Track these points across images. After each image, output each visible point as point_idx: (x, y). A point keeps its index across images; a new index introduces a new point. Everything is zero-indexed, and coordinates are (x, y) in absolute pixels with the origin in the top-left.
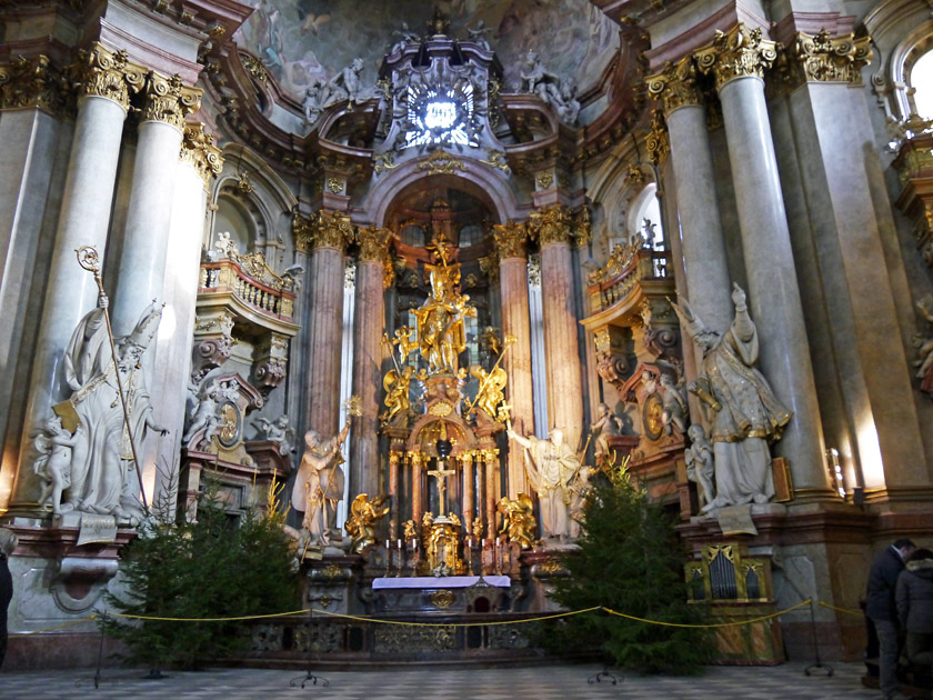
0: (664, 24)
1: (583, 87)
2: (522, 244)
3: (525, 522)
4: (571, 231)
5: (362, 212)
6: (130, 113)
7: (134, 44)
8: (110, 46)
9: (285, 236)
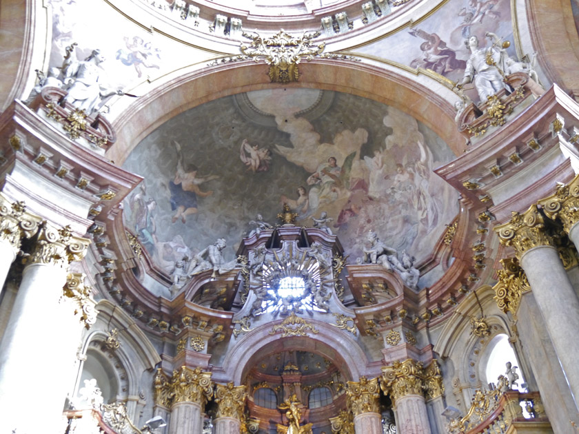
0: (502, 186)
2: (376, 399)
4: (423, 384)
5: (222, 371)
6: (19, 257)
7: (33, 198)
8: (11, 198)
9: (147, 391)
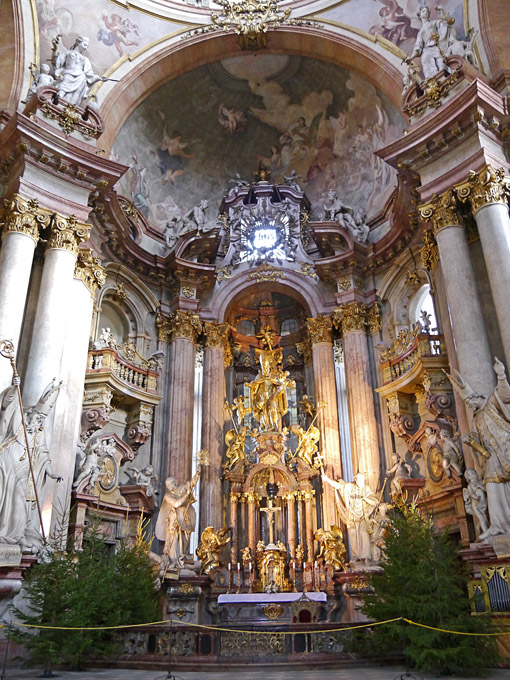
0: (430, 167)
1: (371, 215)
2: (329, 332)
3: (337, 548)
4: (366, 321)
5: (209, 311)
6: (39, 243)
7: (43, 194)
8: (26, 196)
9: (151, 330)
